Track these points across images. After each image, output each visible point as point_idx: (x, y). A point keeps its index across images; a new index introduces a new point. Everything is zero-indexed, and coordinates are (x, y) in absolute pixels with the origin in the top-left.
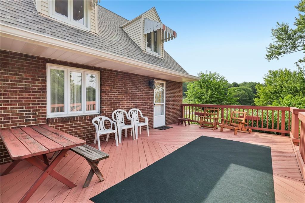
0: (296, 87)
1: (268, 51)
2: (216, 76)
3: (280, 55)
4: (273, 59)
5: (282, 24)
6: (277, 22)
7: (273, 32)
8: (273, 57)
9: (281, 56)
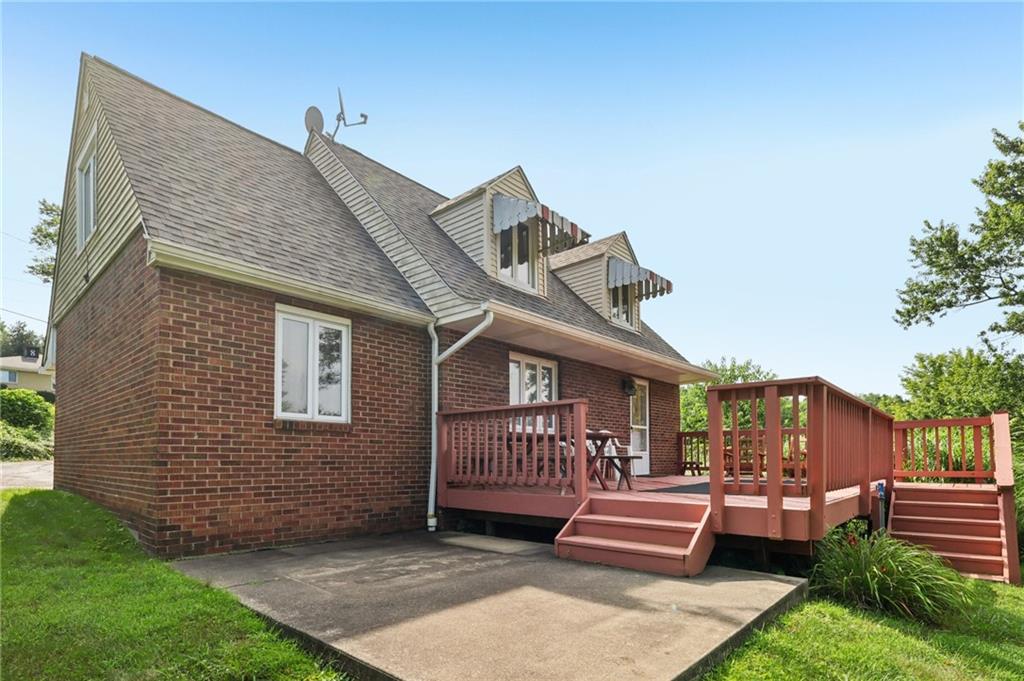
0: (980, 403)
1: (903, 300)
2: (750, 372)
3: (939, 311)
4: (917, 322)
5: (939, 227)
6: (926, 222)
7: (915, 248)
8: (918, 317)
9: (941, 313)
